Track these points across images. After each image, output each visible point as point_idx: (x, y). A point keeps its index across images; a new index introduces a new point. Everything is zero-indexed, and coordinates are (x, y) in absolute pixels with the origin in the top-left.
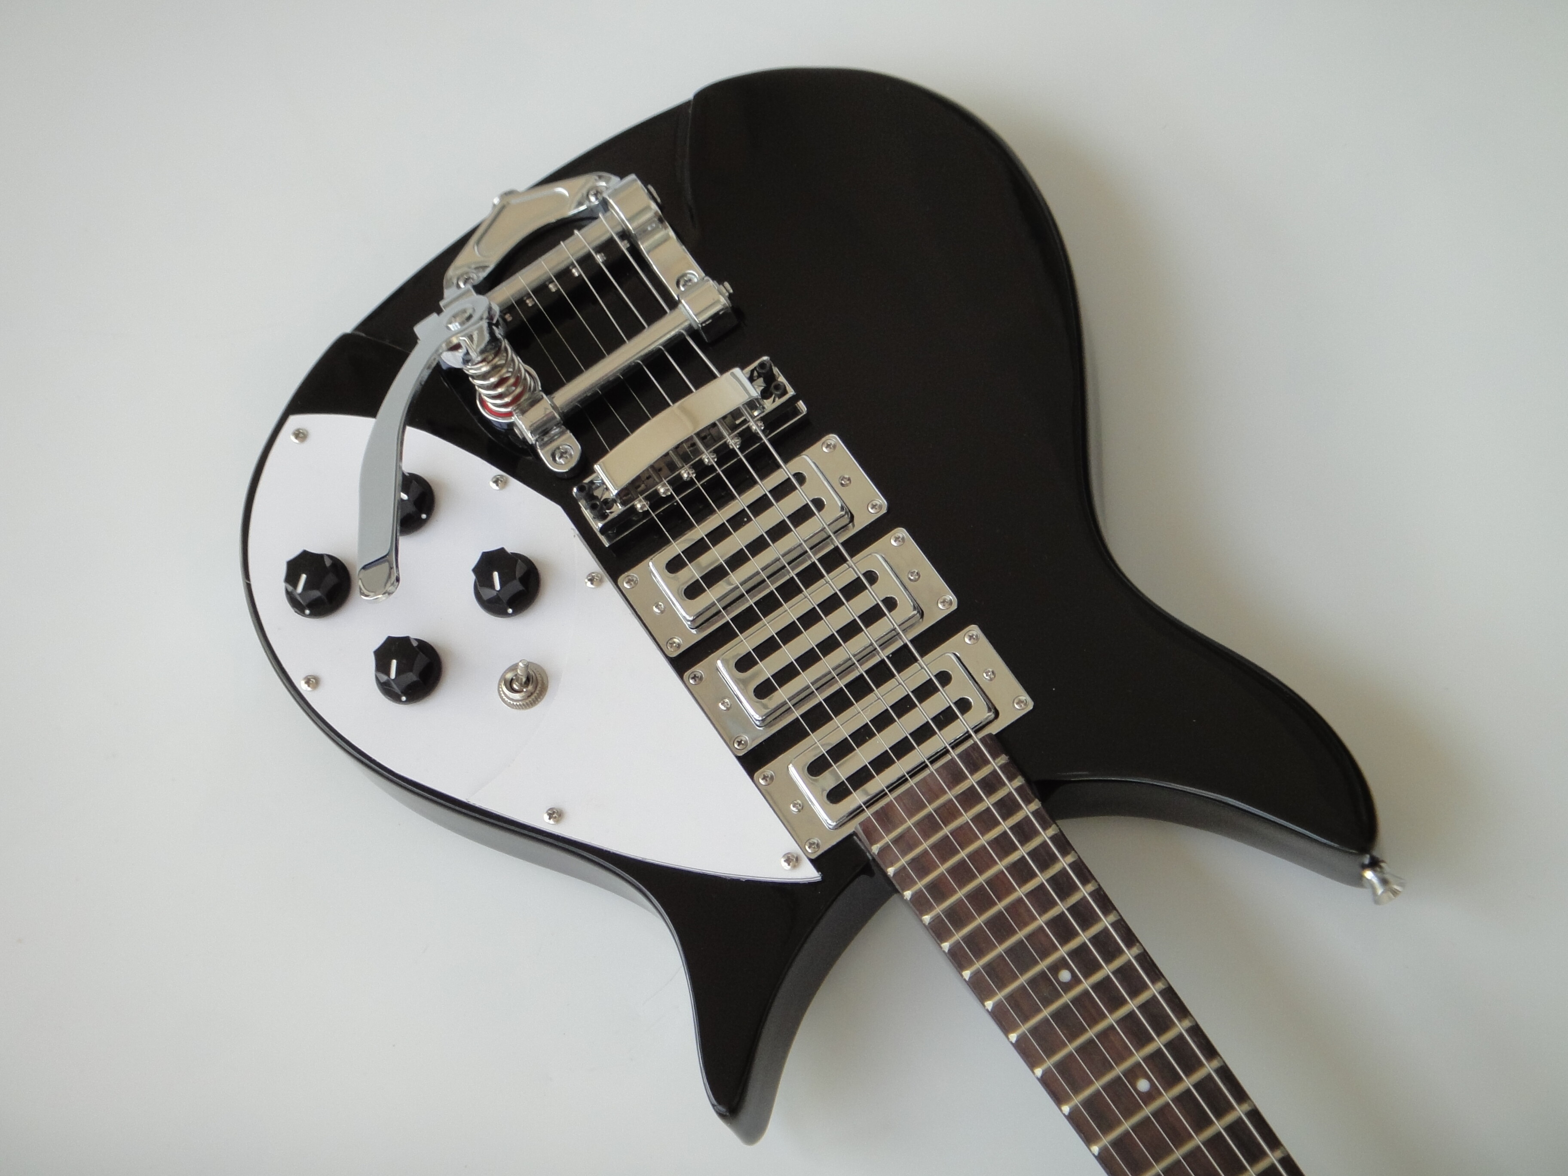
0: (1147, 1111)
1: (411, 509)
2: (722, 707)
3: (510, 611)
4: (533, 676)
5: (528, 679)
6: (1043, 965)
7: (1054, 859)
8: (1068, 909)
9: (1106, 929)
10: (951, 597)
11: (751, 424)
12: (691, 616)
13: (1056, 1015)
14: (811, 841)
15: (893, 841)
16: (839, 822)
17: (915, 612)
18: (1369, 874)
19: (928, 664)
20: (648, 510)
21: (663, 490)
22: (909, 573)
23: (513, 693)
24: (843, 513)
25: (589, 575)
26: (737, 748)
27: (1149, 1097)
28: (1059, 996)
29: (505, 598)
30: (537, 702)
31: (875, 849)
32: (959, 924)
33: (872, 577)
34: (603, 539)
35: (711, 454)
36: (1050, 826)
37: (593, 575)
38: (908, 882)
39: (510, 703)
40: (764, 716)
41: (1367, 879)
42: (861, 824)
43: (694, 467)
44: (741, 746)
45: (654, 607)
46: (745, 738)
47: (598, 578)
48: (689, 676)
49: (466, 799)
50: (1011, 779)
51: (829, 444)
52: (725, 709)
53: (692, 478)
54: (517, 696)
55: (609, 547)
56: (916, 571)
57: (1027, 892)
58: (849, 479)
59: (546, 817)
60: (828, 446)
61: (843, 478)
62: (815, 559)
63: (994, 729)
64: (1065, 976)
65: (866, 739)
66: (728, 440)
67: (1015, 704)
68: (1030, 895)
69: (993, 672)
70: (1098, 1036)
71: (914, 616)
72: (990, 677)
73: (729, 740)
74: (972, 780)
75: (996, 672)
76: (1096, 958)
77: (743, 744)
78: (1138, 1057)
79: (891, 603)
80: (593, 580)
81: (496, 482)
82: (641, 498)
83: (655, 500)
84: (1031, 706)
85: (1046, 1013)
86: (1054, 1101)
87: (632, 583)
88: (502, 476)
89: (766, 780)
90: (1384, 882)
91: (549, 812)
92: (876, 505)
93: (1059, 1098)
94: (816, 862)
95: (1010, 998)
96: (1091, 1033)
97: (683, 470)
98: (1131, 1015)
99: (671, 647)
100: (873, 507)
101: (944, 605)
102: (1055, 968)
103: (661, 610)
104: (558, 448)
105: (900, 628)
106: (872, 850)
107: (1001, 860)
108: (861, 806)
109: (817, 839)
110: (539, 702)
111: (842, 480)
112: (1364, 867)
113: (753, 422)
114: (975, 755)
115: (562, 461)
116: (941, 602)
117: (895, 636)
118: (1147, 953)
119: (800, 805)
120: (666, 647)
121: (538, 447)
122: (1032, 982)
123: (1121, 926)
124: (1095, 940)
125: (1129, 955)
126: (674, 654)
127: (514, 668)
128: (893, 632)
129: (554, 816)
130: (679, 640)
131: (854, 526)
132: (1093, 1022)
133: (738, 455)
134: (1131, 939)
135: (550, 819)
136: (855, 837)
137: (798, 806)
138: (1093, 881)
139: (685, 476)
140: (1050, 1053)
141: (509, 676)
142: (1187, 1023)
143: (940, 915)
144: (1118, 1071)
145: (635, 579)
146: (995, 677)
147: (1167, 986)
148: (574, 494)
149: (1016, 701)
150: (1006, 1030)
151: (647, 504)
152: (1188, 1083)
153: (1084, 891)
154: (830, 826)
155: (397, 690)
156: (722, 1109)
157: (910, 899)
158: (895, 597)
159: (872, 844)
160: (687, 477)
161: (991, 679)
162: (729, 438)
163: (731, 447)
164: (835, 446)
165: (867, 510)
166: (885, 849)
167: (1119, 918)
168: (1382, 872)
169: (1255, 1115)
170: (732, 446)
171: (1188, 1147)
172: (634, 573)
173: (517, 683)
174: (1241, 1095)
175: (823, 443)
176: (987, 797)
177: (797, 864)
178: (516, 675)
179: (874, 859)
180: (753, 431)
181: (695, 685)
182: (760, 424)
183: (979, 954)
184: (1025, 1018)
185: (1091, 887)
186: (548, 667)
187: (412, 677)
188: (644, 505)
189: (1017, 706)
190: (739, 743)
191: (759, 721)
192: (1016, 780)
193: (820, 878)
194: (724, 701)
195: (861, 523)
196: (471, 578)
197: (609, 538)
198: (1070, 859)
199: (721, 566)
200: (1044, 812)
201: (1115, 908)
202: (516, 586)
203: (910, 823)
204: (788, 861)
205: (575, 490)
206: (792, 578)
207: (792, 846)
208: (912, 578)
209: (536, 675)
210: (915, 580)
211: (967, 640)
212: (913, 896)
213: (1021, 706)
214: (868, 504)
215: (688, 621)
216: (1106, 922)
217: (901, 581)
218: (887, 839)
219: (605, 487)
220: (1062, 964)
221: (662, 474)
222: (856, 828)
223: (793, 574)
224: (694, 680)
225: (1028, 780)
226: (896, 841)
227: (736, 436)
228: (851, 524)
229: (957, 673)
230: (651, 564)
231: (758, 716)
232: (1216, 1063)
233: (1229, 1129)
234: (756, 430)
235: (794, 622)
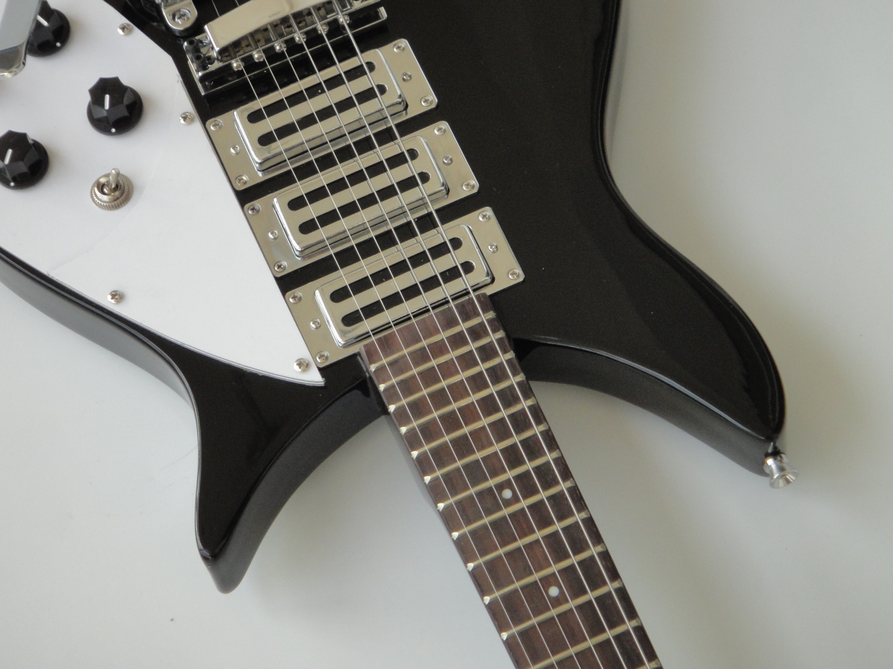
0: (554, 612)
1: (50, 37)
2: (271, 236)
3: (113, 130)
4: (121, 185)
5: (117, 186)
6: (491, 483)
7: (517, 400)
8: (520, 442)
9: (548, 463)
10: (474, 182)
11: (339, 17)
12: (259, 159)
13: (494, 524)
14: (322, 353)
15: (389, 364)
16: (347, 342)
17: (443, 188)
18: (770, 462)
19: (446, 230)
20: (242, 70)
21: (257, 56)
22: (444, 157)
23: (102, 194)
24: (400, 100)
25: (184, 114)
26: (276, 271)
27: (558, 601)
28: (500, 509)
29: (112, 119)
30: (120, 207)
31: (373, 368)
32: (429, 438)
33: (413, 154)
34: (200, 86)
35: (302, 34)
36: (519, 374)
37: (187, 114)
38: (394, 398)
39: (99, 202)
40: (303, 248)
41: (768, 465)
42: (365, 346)
43: (286, 42)
44: (280, 269)
45: (231, 148)
46: (285, 263)
47: (190, 117)
48: (249, 208)
49: (47, 272)
50: (494, 331)
51: (400, 46)
52: (273, 238)
53: (283, 52)
54: (105, 198)
55: (204, 96)
56: (450, 157)
57: (489, 422)
58: (410, 76)
59: (109, 297)
60: (398, 48)
61: (406, 74)
62: (371, 133)
63: (489, 291)
64: (507, 494)
65: (383, 280)
66: (318, 25)
67: (509, 275)
68: (492, 425)
69: (496, 247)
70: (525, 546)
71: (440, 191)
72: (493, 250)
73: (272, 263)
74: (463, 327)
75: (499, 247)
76: (536, 484)
77: (282, 268)
78: (554, 568)
79: (425, 177)
80: (187, 118)
81: (123, 28)
82: (238, 58)
83: (249, 62)
84: (521, 279)
85: (486, 520)
86: (478, 591)
87: (217, 127)
88: (128, 25)
89: (295, 300)
90: (781, 469)
91: (113, 293)
92: (428, 100)
93: (483, 591)
94: (322, 371)
95: (459, 503)
96: (520, 543)
97: (277, 43)
98: (556, 534)
99: (239, 182)
100: (426, 101)
101: (467, 188)
102: (501, 487)
103: (236, 152)
104: (179, 11)
105: (429, 199)
106: (370, 368)
107: (474, 393)
108: (368, 333)
109: (326, 352)
110: (122, 207)
111: (405, 75)
112: (767, 455)
113: (341, 15)
114: (469, 308)
115: (179, 21)
116: (466, 185)
117: (422, 205)
118: (578, 489)
119: (318, 324)
120: (234, 182)
121: (163, 6)
122: (480, 494)
123: (561, 462)
124: (537, 469)
125: (563, 486)
126: (240, 187)
127: (107, 176)
128: (421, 201)
129: (116, 297)
130: (247, 178)
131: (406, 114)
132: (523, 535)
133: (324, 41)
134: (567, 474)
135: (112, 299)
136: (359, 357)
137: (317, 323)
138: (545, 423)
139: (278, 48)
140: (483, 553)
141: (103, 180)
142: (599, 548)
143: (415, 429)
144: (536, 577)
145: (220, 124)
146: (497, 250)
147: (589, 516)
148: (184, 47)
149: (510, 272)
150: (450, 529)
151: (242, 64)
152: (591, 596)
153: (537, 430)
154: (339, 344)
155: (9, 176)
156: (207, 554)
157: (393, 412)
158: (428, 173)
159: (371, 363)
160: (279, 50)
161: (494, 252)
162: (319, 24)
163: (319, 32)
164: (404, 49)
165: (420, 102)
166: (381, 369)
167: (561, 456)
168: (781, 461)
169: (640, 630)
170: (321, 31)
171: (581, 647)
172: (220, 119)
173: (107, 188)
174: (632, 614)
175: (395, 45)
176: (472, 342)
177: (306, 369)
178: (107, 182)
179: (371, 378)
180: (340, 23)
181: (252, 215)
182: (347, 18)
183: (441, 465)
184: (468, 522)
185: (542, 428)
186: (135, 181)
187: (22, 167)
188: (240, 65)
189: (510, 277)
190: (279, 267)
191: (298, 251)
192: (499, 333)
193: (323, 383)
194: (273, 232)
195: (413, 112)
196: (87, 98)
197: (205, 87)
198: (530, 402)
199: (293, 124)
200: (516, 362)
201: (558, 447)
202: (122, 112)
203: (405, 351)
204: (300, 364)
205: (186, 44)
206: (349, 146)
207: (305, 354)
208: (446, 161)
209: (124, 183)
210: (448, 164)
211: (480, 219)
212: (396, 410)
213: (514, 277)
214: (422, 98)
215: (257, 163)
216: (549, 457)
217: (436, 163)
218: (385, 361)
219: (211, 46)
220: (507, 484)
221: (259, 44)
222: (360, 349)
223: (351, 142)
224: (252, 211)
225: (508, 336)
226: (391, 364)
227: (325, 24)
228: (404, 112)
229: (467, 240)
230: (235, 113)
231: (299, 247)
232: (617, 584)
233: (618, 638)
234: (343, 22)
235: (343, 178)
